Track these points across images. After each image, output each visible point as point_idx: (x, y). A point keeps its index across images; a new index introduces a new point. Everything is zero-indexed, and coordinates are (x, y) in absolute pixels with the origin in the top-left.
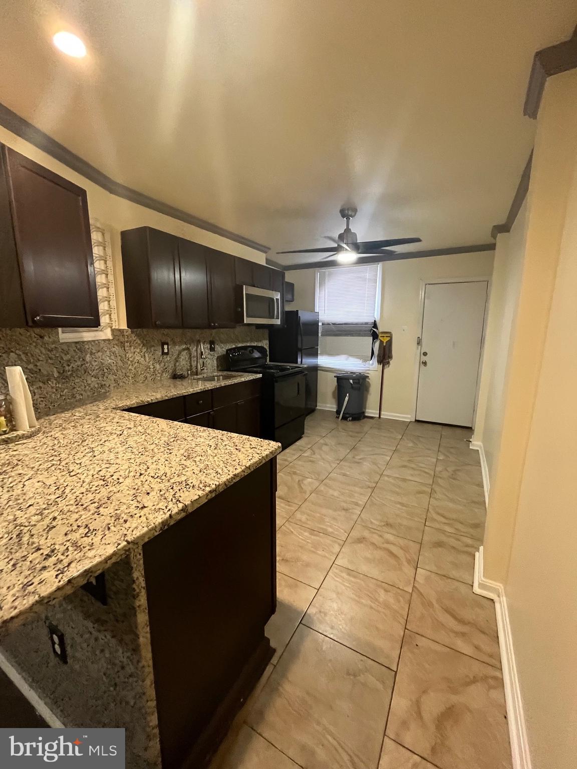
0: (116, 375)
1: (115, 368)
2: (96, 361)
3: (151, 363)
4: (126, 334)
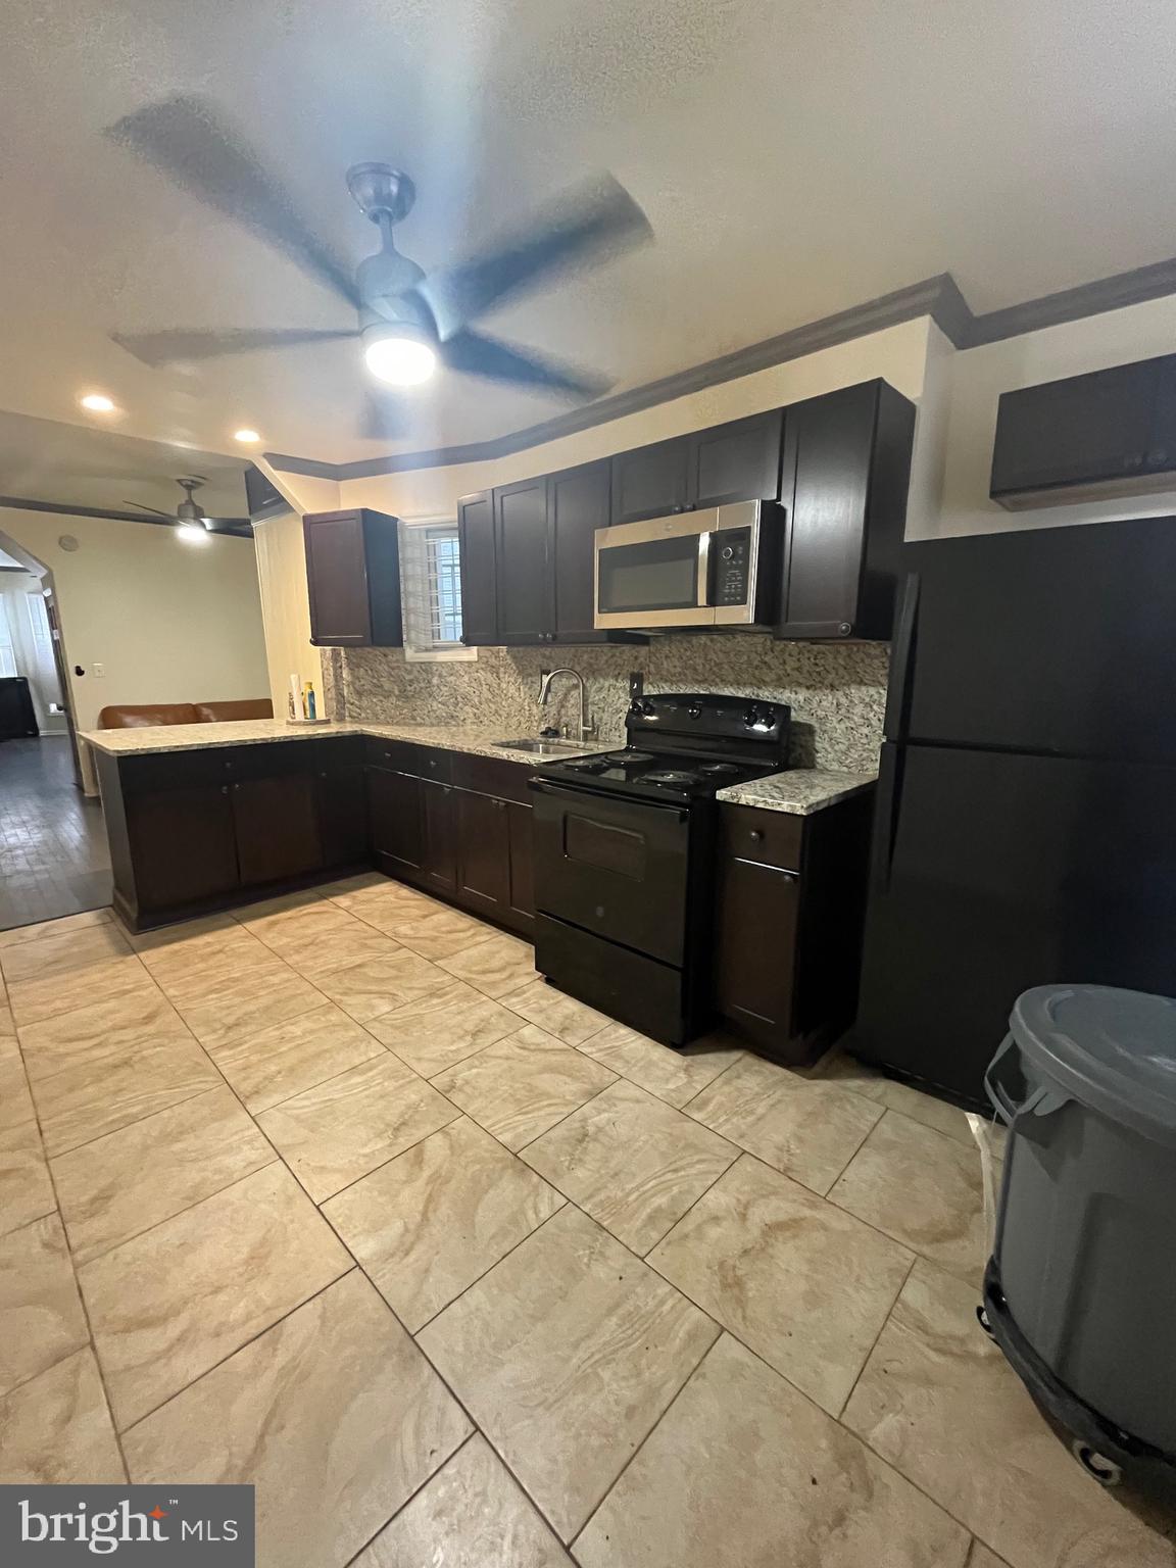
0: (478, 709)
1: (476, 700)
2: (446, 686)
3: (527, 701)
4: (501, 654)
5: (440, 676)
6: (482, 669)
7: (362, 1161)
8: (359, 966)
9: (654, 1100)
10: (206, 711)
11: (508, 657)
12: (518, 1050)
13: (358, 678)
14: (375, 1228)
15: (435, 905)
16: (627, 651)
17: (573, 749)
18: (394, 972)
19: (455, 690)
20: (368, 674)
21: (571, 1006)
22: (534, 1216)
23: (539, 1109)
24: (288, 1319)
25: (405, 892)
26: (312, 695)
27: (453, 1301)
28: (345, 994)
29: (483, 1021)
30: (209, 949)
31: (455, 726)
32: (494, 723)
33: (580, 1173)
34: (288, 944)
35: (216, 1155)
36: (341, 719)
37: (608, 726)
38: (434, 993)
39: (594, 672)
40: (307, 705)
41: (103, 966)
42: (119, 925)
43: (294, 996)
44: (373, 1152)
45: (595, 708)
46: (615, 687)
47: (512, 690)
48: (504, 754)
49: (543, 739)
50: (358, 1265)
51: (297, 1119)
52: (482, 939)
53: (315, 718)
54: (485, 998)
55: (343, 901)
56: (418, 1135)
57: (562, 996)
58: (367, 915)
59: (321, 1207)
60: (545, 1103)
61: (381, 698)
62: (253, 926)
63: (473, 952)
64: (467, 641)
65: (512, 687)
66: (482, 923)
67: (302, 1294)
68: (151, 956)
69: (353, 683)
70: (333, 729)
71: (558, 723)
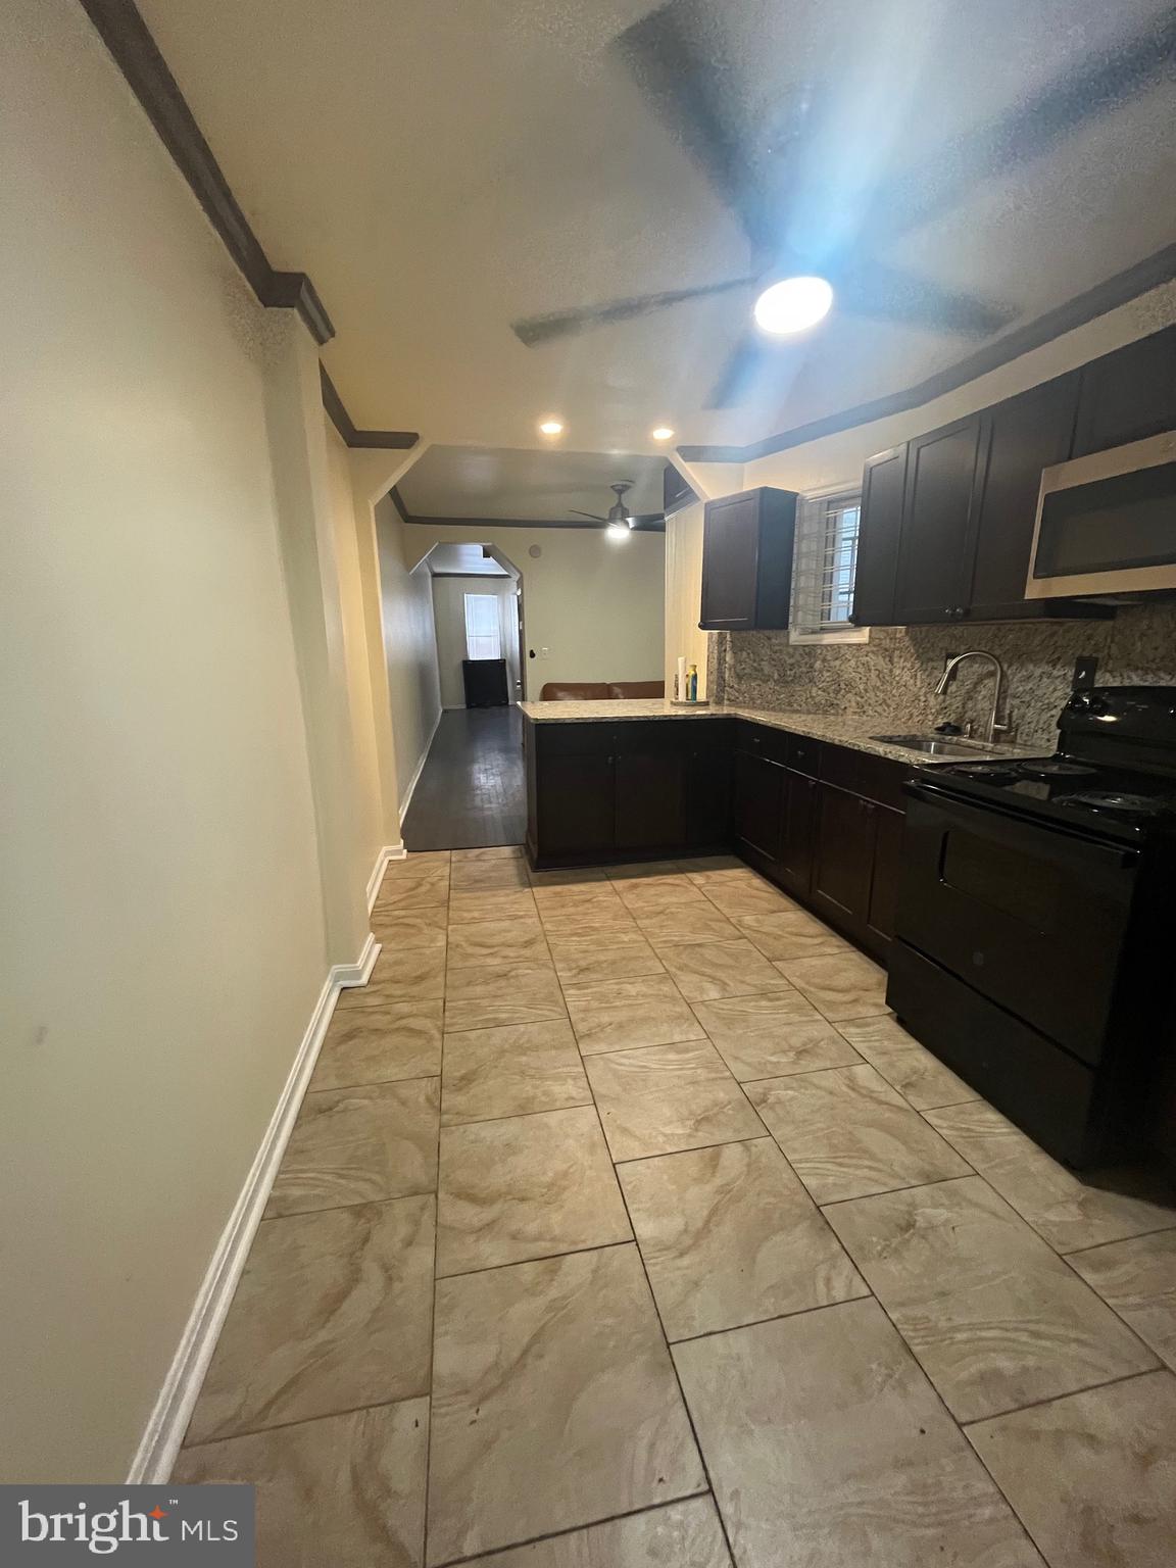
0: (862, 697)
1: (862, 687)
2: (829, 671)
3: (923, 690)
4: (898, 636)
5: (824, 660)
6: (873, 652)
7: (661, 1139)
8: (700, 945)
9: (1020, 1225)
10: (617, 690)
11: (907, 639)
12: (845, 1089)
13: (740, 662)
14: (658, 1212)
15: (785, 902)
16: (1076, 627)
17: (978, 751)
18: (731, 962)
19: (839, 676)
20: (749, 657)
21: (921, 1059)
22: (825, 1290)
23: (857, 1167)
24: (568, 1257)
25: (758, 882)
26: (695, 677)
27: (715, 1333)
28: (680, 969)
29: (811, 1041)
30: (582, 897)
31: (833, 714)
32: (880, 715)
33: (893, 1267)
34: (642, 908)
35: (547, 1079)
36: (719, 702)
37: (1032, 726)
38: (764, 994)
39: (1020, 656)
40: (690, 686)
41: (508, 892)
42: (525, 862)
43: (636, 958)
44: (672, 1134)
45: (1016, 702)
46: (1050, 676)
47: (907, 675)
48: (881, 749)
49: (937, 736)
50: (635, 1240)
51: (615, 1073)
52: (829, 950)
53: (695, 699)
54: (820, 1017)
55: (698, 878)
56: (718, 1138)
57: (914, 1044)
58: (716, 897)
59: (617, 1166)
60: (867, 1163)
61: (760, 683)
62: (620, 884)
63: (815, 962)
64: (857, 621)
65: (906, 673)
66: (834, 934)
67: (584, 1241)
68: (539, 891)
69: (734, 666)
70: (712, 710)
71: (961, 718)
